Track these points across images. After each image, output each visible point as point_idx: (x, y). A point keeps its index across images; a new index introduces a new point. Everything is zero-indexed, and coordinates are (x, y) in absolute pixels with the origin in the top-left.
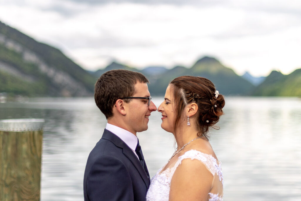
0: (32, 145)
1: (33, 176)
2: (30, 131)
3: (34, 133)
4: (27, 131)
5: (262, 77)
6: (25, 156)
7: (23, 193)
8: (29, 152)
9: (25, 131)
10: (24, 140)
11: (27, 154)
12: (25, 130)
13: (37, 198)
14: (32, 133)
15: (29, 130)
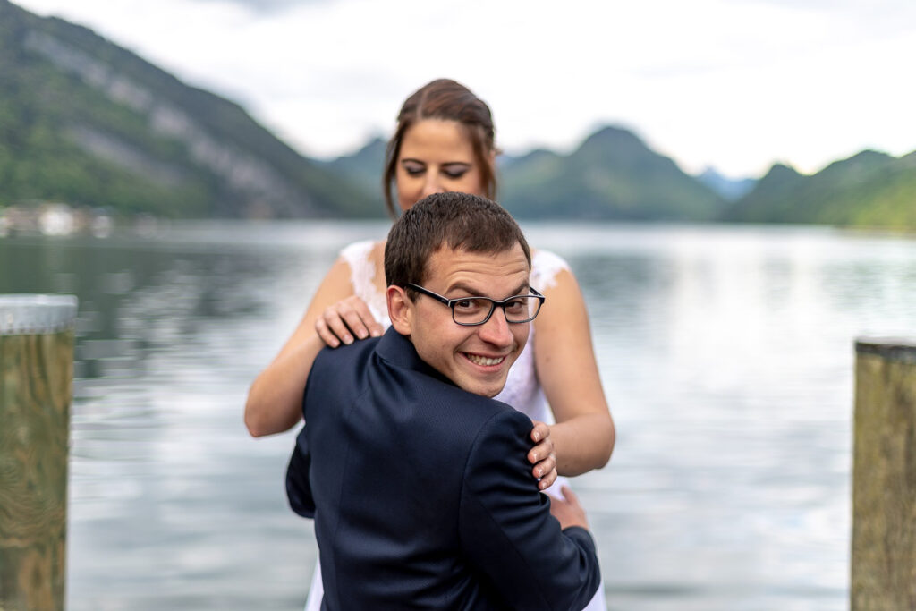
0: (36, 374)
1: (39, 467)
2: (27, 332)
3: (39, 338)
4: (16, 332)
5: (748, 181)
6: (12, 406)
7: (10, 517)
8: (27, 395)
9: (9, 334)
10: (9, 359)
11: (19, 400)
12: (11, 331)
13: (54, 532)
14: (33, 340)
15: (22, 330)
